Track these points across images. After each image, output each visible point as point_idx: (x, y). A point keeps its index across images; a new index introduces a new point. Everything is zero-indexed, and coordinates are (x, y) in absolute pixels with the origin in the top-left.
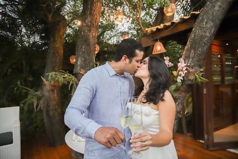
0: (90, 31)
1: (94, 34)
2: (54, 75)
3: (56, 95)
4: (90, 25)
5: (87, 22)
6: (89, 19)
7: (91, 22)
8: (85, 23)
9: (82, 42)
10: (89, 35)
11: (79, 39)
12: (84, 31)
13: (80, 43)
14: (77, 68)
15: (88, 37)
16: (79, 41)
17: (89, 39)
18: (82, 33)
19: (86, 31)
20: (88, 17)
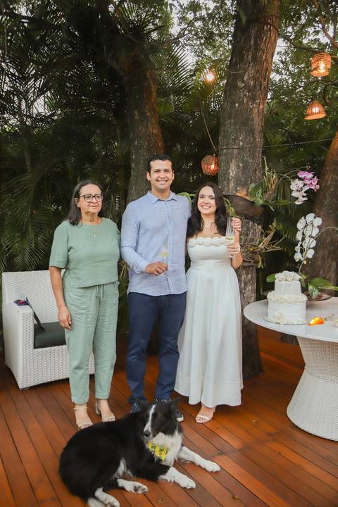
0: (253, 99)
1: (261, 107)
4: (255, 86)
5: (245, 78)
6: (251, 71)
7: (255, 79)
8: (243, 81)
9: (237, 127)
10: (251, 109)
11: (230, 118)
12: (241, 99)
13: (232, 127)
14: (228, 184)
15: (250, 115)
16: (230, 123)
17: (253, 120)
18: (237, 105)
19: (245, 100)
20: (249, 66)
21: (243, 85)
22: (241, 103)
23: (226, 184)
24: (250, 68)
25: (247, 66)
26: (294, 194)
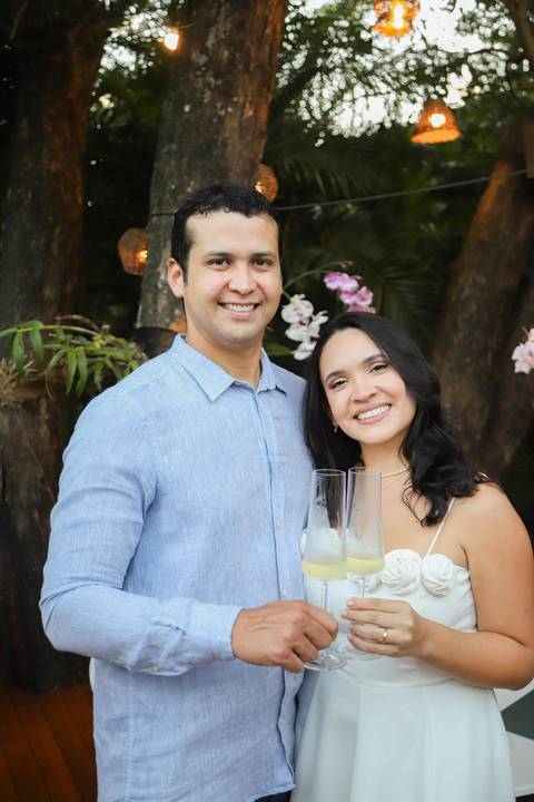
0: (226, 93)
1: (249, 112)
2: (37, 340)
3: (44, 429)
4: (232, 62)
5: (210, 42)
6: (224, 26)
8: (204, 50)
9: (185, 160)
10: (221, 120)
11: (171, 140)
12: (198, 95)
13: (173, 163)
14: (155, 301)
15: (218, 132)
16: (169, 153)
17: (225, 145)
18: (187, 109)
19: (208, 96)
20: (218, 13)
21: (203, 59)
22: (197, 104)
23: (150, 300)
24: (221, 18)
25: (213, 12)
26: (292, 334)
